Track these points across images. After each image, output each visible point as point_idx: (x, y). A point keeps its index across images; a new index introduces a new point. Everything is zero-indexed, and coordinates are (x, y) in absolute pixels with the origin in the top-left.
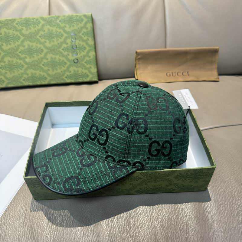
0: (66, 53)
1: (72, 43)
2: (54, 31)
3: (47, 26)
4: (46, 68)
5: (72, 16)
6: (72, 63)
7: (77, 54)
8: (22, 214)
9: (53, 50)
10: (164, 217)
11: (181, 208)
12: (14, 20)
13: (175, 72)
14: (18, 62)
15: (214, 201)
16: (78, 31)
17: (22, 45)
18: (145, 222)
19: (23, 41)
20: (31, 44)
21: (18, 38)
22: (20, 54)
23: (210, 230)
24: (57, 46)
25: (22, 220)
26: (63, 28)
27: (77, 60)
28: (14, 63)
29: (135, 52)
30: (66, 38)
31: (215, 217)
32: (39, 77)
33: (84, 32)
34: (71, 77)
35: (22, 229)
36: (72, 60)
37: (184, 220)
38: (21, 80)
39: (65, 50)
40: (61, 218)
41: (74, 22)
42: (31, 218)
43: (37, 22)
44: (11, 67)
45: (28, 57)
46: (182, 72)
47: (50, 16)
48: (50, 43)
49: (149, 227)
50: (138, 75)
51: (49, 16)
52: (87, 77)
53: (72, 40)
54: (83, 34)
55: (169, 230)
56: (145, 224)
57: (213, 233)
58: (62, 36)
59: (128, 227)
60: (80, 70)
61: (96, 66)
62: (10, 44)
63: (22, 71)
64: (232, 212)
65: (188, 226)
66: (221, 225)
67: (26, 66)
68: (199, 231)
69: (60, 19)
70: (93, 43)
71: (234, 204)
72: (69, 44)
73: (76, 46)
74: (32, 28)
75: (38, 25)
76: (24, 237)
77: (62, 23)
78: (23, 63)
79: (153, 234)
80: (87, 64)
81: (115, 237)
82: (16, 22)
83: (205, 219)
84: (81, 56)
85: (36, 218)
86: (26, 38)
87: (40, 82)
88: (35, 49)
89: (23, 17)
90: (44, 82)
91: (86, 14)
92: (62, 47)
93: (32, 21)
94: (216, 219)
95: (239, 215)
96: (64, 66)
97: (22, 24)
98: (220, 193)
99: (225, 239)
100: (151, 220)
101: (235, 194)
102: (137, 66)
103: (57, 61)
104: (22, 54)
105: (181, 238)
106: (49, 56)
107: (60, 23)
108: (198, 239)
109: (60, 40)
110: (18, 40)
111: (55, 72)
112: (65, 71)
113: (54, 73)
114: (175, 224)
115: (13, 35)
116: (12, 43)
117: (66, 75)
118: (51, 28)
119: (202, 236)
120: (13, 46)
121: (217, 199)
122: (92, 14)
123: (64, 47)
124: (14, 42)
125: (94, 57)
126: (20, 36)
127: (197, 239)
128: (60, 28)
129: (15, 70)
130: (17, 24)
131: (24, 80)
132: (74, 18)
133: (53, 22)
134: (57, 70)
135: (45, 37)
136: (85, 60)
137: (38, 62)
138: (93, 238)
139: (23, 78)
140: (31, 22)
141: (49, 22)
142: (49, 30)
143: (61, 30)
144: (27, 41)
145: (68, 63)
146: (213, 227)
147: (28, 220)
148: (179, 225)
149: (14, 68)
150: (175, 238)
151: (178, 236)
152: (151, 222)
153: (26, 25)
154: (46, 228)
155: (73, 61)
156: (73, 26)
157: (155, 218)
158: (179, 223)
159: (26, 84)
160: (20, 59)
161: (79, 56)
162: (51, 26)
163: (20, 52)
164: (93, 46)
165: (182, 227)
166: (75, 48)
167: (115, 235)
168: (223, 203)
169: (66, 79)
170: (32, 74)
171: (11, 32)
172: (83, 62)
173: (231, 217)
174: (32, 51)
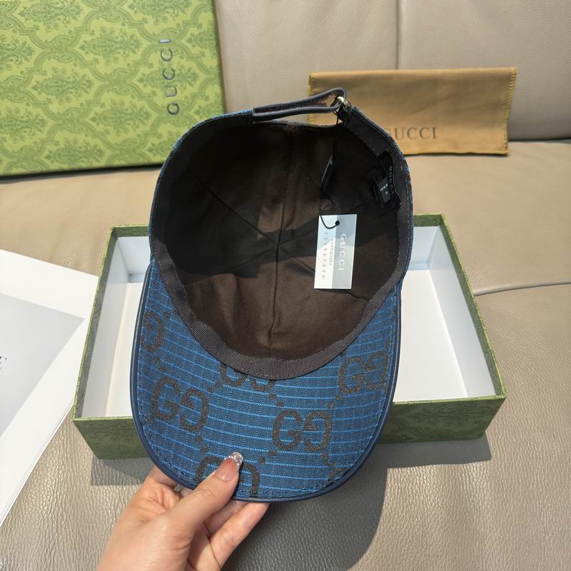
0: (147, 90)
1: (162, 64)
2: (117, 34)
3: (97, 19)
4: (100, 128)
6: (165, 114)
7: (176, 91)
9: (117, 82)
11: (412, 493)
14: (30, 113)
16: (178, 31)
17: (38, 68)
19: (39, 60)
20: (60, 66)
21: (28, 51)
22: (35, 93)
23: (476, 545)
24: (126, 73)
26: (139, 25)
27: (175, 107)
28: (22, 114)
30: (147, 52)
31: (487, 514)
32: (83, 149)
33: (192, 35)
34: (162, 149)
36: (163, 106)
37: (418, 521)
38: (42, 158)
39: (145, 82)
41: (166, 8)
44: (14, 125)
45: (53, 98)
48: (108, 62)
53: (163, 55)
54: (189, 41)
57: (482, 550)
58: (137, 47)
62: (9, 67)
63: (43, 135)
64: (527, 502)
65: (425, 534)
66: (501, 532)
67: (51, 123)
68: (449, 546)
70: (215, 63)
71: (533, 485)
72: (156, 67)
73: (173, 70)
74: (61, 25)
75: (75, 18)
77: (136, 12)
78: (43, 115)
82: (20, 9)
84: (186, 97)
86: (48, 50)
87: (88, 162)
88: (71, 79)
90: (97, 160)
92: (139, 75)
93: (59, 6)
94: (489, 518)
95: (542, 510)
96: (144, 123)
97: (34, 14)
99: (507, 563)
101: (536, 460)
103: (127, 110)
104: (40, 93)
105: (410, 562)
106: (107, 98)
107: (129, 10)
108: (447, 564)
109: (134, 57)
110: (29, 57)
111: (123, 136)
112: (146, 134)
113: (120, 140)
115: (14, 44)
116: (12, 63)
117: (149, 145)
118: (108, 25)
119: (455, 558)
120: (15, 71)
121: (496, 473)
123: (144, 75)
124: (17, 60)
125: (219, 100)
126: (32, 45)
127: (445, 565)
128: (132, 24)
129: (25, 132)
130: (22, 14)
131: (48, 157)
133: (115, 8)
134: (126, 131)
135: (94, 47)
136: (196, 108)
137: (80, 112)
139: (46, 153)
140: (55, 8)
142: (103, 30)
143: (135, 31)
144: (49, 59)
145: (154, 115)
148: (405, 531)
149: (22, 127)
151: (402, 557)
153: (45, 17)
155: (166, 110)
156: (165, 19)
159: (55, 166)
160: (37, 104)
161: (180, 97)
162: (107, 20)
163: (35, 88)
164: (216, 71)
165: (413, 537)
166: (170, 76)
168: (508, 482)
169: (150, 155)
170: (68, 142)
171: (8, 34)
172: (192, 113)
173: (523, 514)
174: (65, 83)
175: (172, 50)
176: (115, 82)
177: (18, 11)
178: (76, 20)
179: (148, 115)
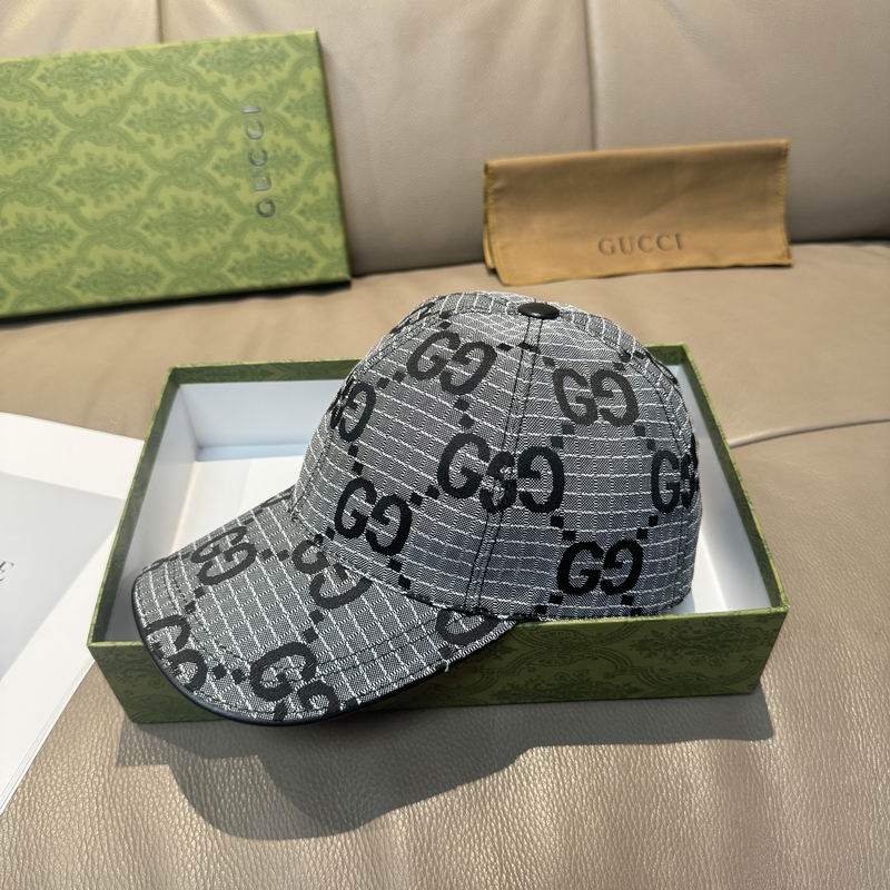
0: (226, 181)
1: (247, 143)
2: (181, 101)
3: (153, 81)
4: (157, 239)
5: (246, 41)
6: (254, 216)
7: (269, 182)
8: (97, 769)
9: (182, 171)
10: (601, 759)
12: (31, 65)
13: (631, 238)
14: (52, 221)
15: (780, 698)
16: (270, 96)
17: (64, 155)
18: (534, 779)
19: (67, 144)
20: (98, 151)
21: (50, 131)
22: (59, 190)
23: (767, 802)
24: (195, 157)
25: (97, 789)
26: (214, 89)
27: (269, 206)
28: (39, 222)
29: (482, 168)
30: (226, 126)
31: (782, 753)
32: (131, 272)
33: (292, 100)
34: (250, 268)
35: (99, 822)
36: (250, 205)
37: (674, 770)
38: (69, 287)
39: (223, 170)
40: (235, 777)
41: (252, 63)
42: (129, 783)
43: (117, 67)
44: (28, 239)
45: (87, 199)
46: (656, 236)
47: (165, 45)
48: (167, 143)
49: (548, 795)
50: (494, 250)
51: (160, 46)
52: (310, 267)
53: (250, 130)
54: (288, 109)
55: (622, 805)
56: (535, 786)
57: (778, 808)
58: (211, 120)
59: (477, 798)
60: (283, 241)
61: (338, 224)
62: (21, 155)
63: (71, 253)
64: (842, 734)
65: (687, 787)
66: (805, 779)
67: (82, 234)
68: (726, 804)
69: (201, 54)
70: (324, 140)
71: (850, 709)
72: (239, 147)
73: (264, 152)
74: (100, 92)
75: (119, 82)
76: (106, 849)
77: (209, 71)
78: (71, 223)
79: (565, 819)
80: (308, 220)
81: (430, 835)
82: (40, 70)
83: (749, 763)
84: (285, 191)
85: (146, 782)
86: (80, 128)
87: (139, 291)
88: (114, 169)
89: (65, 54)
90: (152, 288)
91: (297, 33)
92: (214, 160)
93: (98, 64)
94: (785, 760)
95: (868, 745)
96: (222, 231)
97: (60, 79)
98: (801, 668)
99: (819, 829)
100: (555, 774)
101: (851, 670)
102: (493, 219)
103: (196, 211)
104: (67, 191)
105: (665, 831)
107: (202, 70)
108: (726, 832)
109: (205, 135)
110: (51, 140)
111: (191, 251)
112: (226, 247)
113: (186, 256)
114: (643, 783)
115: (30, 122)
116: (26, 149)
117: (230, 263)
118: (168, 90)
119: (737, 822)
120: (31, 160)
121: (791, 692)
122: (317, 34)
123: (221, 160)
124: (34, 145)
125: (333, 193)
126: (56, 122)
127: (722, 834)
128: (203, 87)
129: (44, 249)
130: (42, 78)
131: (78, 286)
132: (253, 48)
133: (177, 66)
134: (196, 242)
135: (148, 123)
136: (300, 205)
137: (126, 217)
138: (352, 842)
139: (75, 279)
140: (92, 69)
141: (161, 67)
142: (161, 96)
143: (208, 97)
144: (81, 141)
145: (238, 218)
146: (778, 788)
147: (118, 790)
148: (655, 787)
149: (40, 242)
150: (644, 832)
151: (652, 825)
152: (556, 777)
153: (77, 81)
154: (185, 816)
155: (254, 210)
156: (251, 80)
157: (569, 764)
158: (657, 779)
159: (87, 299)
160: (62, 208)
161: (275, 190)
162: (167, 83)
163: (59, 184)
164: (328, 151)
165: (667, 792)
166: (259, 161)
167: (429, 830)
168: (810, 704)
169: (232, 277)
170: (108, 261)
171: (22, 108)
172: (293, 213)
173: (839, 753)
174: (104, 176)
175: (263, 123)
176: (179, 171)
177: (37, 74)
178: (122, 85)
179: (227, 219)
